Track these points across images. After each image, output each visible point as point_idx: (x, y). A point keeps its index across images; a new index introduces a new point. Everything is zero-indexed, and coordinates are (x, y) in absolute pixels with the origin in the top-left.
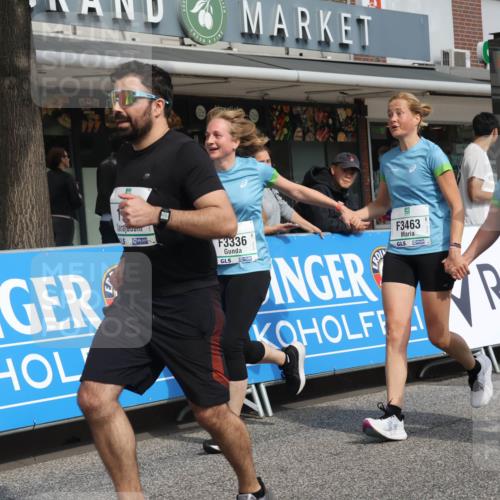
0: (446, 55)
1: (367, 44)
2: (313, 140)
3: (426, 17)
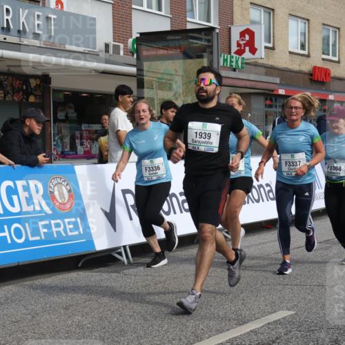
0: (107, 46)
1: (53, 34)
2: (11, 99)
3: (94, 19)
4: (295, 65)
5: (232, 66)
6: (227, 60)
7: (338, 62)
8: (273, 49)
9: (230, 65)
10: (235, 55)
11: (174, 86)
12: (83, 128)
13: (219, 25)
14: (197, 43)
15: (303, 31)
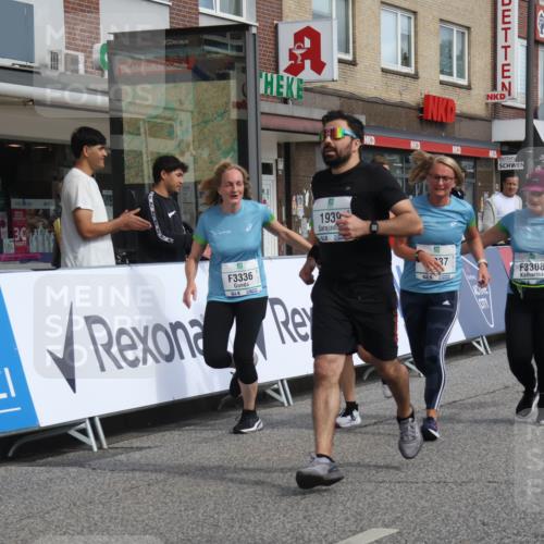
0: (54, 57)
3: (30, 7)
4: (393, 93)
5: (282, 94)
6: (271, 83)
7: (469, 88)
8: (353, 63)
9: (278, 92)
10: (286, 75)
11: (178, 131)
12: (13, 206)
13: (257, 20)
14: (217, 53)
15: (406, 33)
